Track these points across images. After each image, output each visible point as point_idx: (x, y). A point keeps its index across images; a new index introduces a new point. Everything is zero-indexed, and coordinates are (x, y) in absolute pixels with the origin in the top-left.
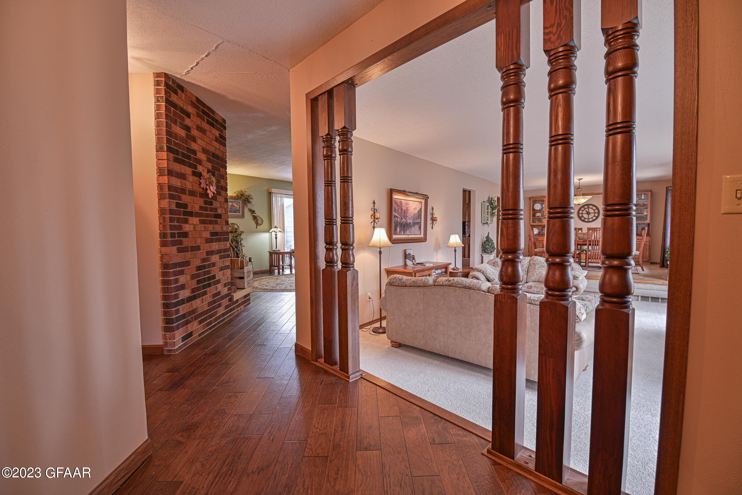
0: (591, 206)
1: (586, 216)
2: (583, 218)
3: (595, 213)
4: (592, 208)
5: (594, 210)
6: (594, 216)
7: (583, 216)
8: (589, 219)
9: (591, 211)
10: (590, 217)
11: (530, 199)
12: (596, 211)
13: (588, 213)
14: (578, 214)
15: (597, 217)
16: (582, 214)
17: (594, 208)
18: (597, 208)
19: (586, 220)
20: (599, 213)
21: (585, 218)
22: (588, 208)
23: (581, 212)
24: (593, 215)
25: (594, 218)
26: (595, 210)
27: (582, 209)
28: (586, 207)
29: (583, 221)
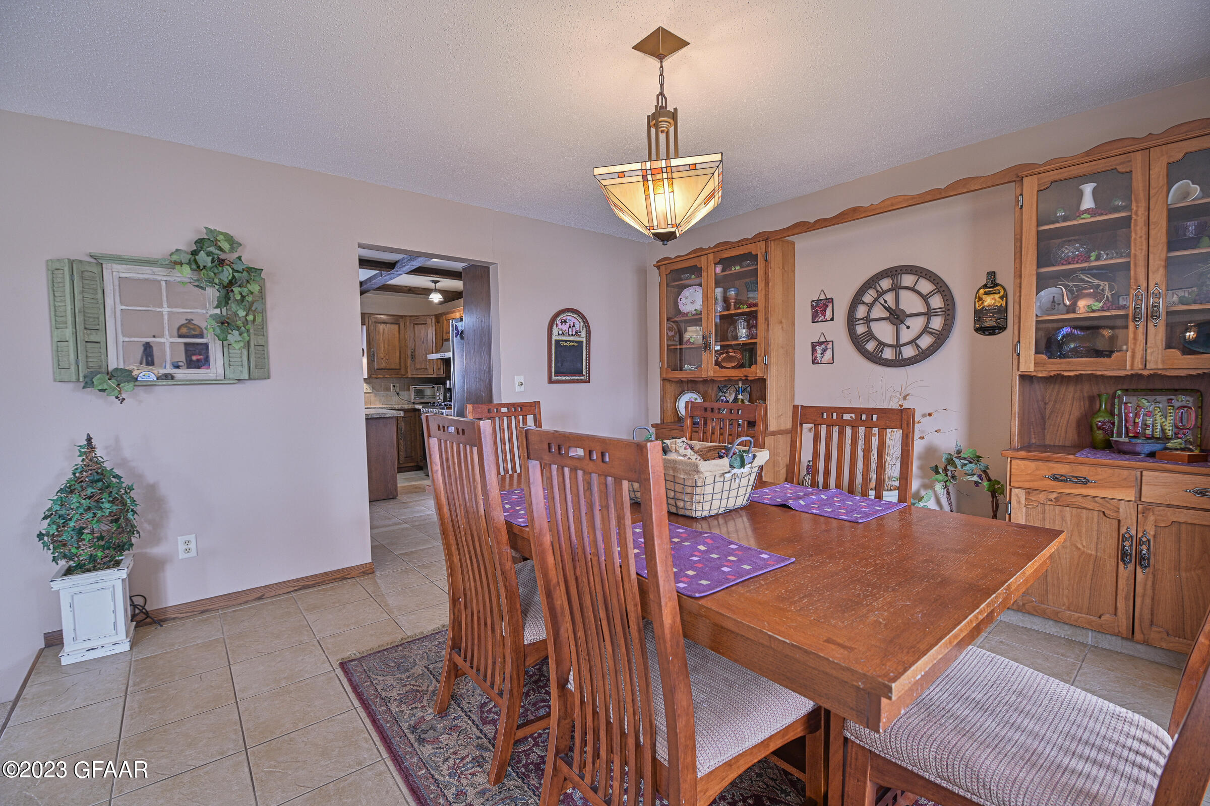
0: (908, 280)
1: (884, 331)
2: (871, 346)
3: (929, 314)
4: (912, 289)
5: (925, 298)
6: (926, 330)
7: (870, 335)
8: (897, 346)
9: (910, 303)
10: (906, 335)
11: (658, 267)
12: (937, 302)
13: (897, 317)
14: (851, 321)
15: (941, 338)
16: (868, 320)
17: (925, 286)
18: (941, 287)
19: (888, 354)
20: (949, 312)
21: (882, 345)
22: (896, 288)
23: (861, 312)
24: (917, 324)
25: (926, 341)
26: (931, 294)
27: (868, 298)
28: (886, 284)
29: (875, 358)
